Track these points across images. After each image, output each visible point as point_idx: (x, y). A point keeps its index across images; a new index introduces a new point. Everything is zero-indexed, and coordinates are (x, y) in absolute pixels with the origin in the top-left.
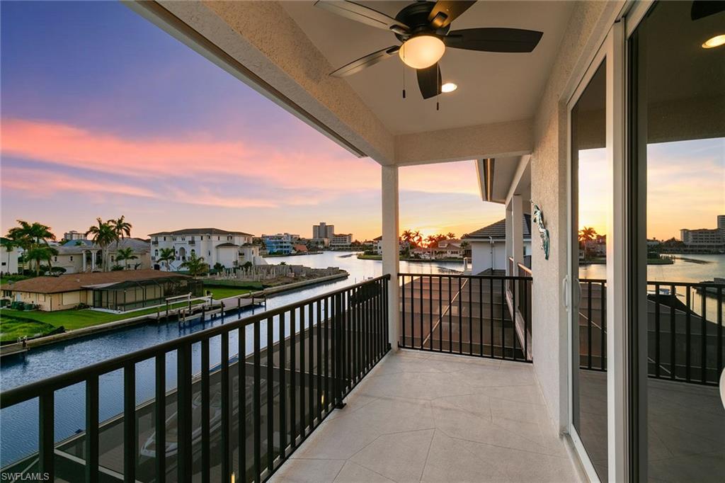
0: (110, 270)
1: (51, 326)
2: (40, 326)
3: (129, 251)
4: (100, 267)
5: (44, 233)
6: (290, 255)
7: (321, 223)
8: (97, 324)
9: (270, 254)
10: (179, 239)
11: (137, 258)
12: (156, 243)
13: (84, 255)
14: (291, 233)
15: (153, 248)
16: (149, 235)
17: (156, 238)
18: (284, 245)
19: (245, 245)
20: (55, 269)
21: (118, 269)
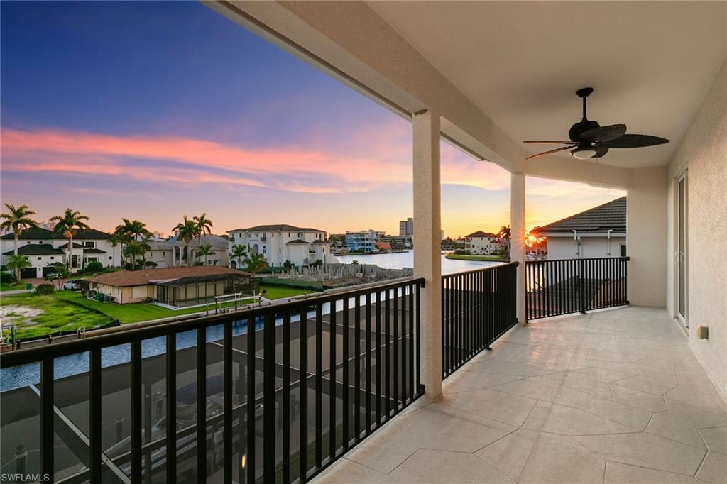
0: (192, 265)
1: (111, 319)
2: (102, 318)
3: (208, 247)
4: (186, 262)
5: (140, 230)
6: (372, 253)
7: (408, 219)
8: (151, 320)
9: (351, 251)
10: (253, 235)
11: (214, 254)
12: (233, 239)
13: (174, 250)
14: (376, 230)
15: (230, 245)
16: (227, 232)
17: (233, 235)
18: (366, 242)
19: (316, 242)
20: (149, 264)
21: (199, 264)
